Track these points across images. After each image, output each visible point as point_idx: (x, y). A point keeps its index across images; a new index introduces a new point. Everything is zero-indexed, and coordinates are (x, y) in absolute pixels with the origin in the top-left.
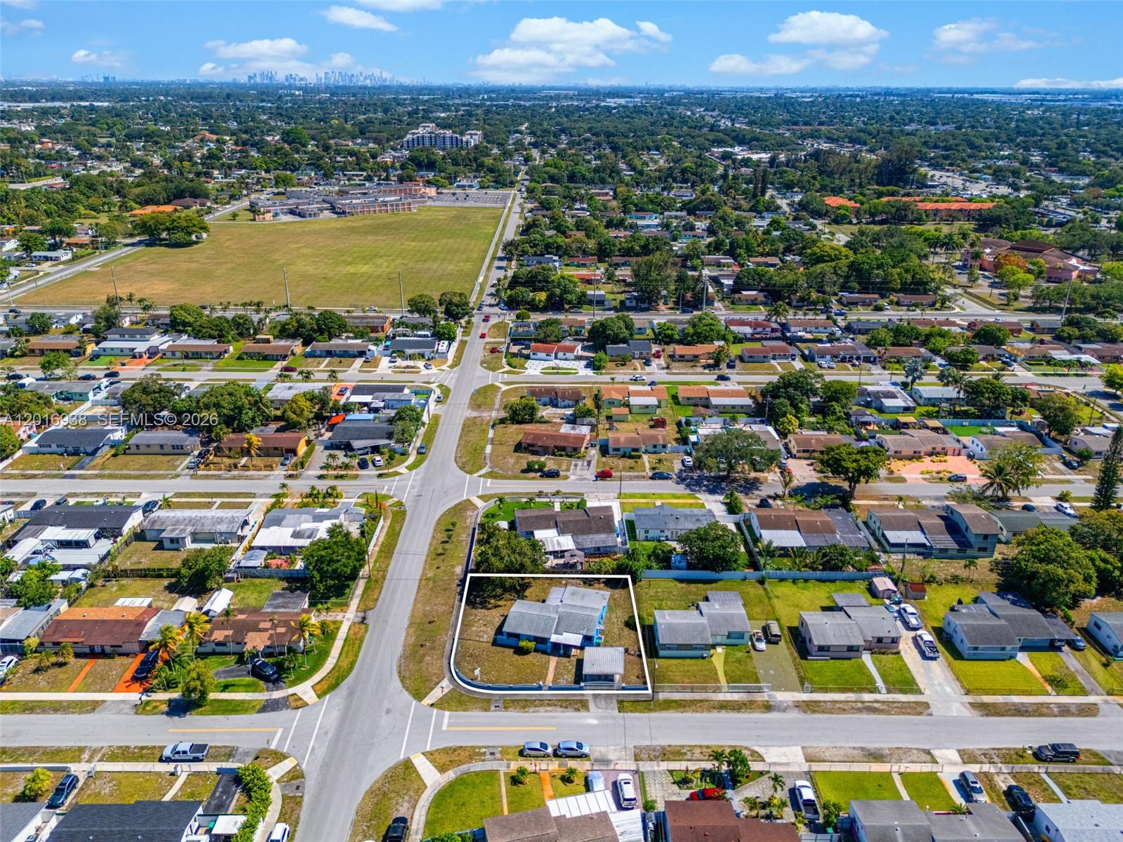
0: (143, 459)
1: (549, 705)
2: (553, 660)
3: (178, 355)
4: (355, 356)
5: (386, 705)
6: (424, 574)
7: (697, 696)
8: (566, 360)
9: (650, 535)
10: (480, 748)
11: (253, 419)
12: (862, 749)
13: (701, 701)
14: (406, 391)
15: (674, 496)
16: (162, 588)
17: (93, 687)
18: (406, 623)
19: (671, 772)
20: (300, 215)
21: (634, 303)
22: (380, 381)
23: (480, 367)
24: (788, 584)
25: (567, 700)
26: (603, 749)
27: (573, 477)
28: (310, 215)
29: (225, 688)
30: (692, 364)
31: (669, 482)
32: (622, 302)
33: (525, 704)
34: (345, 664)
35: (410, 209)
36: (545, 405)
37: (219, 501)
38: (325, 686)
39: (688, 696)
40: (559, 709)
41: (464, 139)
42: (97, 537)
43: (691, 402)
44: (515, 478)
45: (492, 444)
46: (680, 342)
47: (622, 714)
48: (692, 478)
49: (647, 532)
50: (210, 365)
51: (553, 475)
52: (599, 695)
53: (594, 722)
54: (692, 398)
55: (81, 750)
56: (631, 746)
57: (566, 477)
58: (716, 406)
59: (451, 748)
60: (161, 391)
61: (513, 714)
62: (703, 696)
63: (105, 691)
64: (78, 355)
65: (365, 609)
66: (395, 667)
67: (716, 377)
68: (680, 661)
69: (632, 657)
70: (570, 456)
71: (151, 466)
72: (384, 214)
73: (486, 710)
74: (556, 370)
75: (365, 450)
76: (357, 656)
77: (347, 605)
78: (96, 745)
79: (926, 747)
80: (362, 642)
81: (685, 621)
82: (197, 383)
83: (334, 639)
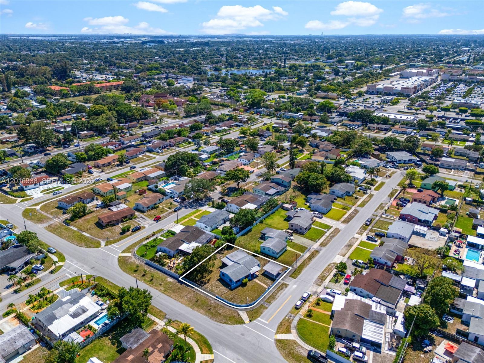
2: (257, 280)
10: (284, 318)
12: (346, 246)
15: (194, 213)
19: (330, 281)
21: (33, 150)
27: (146, 226)
31: (183, 210)
43: (140, 180)
45: (83, 232)
47: (297, 279)
48: (187, 205)
52: (283, 279)
53: (295, 286)
56: (313, 284)
57: (144, 227)
61: (274, 303)
66: (216, 323)
70: (132, 219)
73: (266, 308)
77: (154, 322)
79: (352, 237)
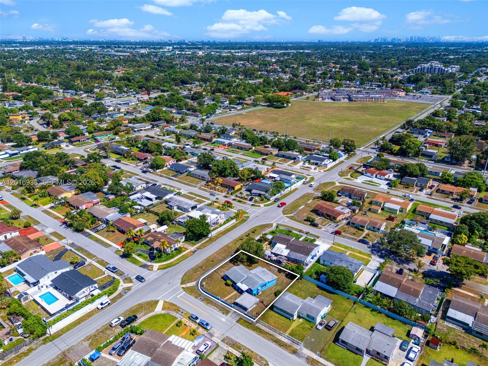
0: (192, 179)
1: (216, 307)
2: (235, 292)
3: (236, 147)
4: (292, 159)
5: (171, 281)
6: (229, 244)
7: (271, 332)
8: (381, 179)
9: (326, 263)
10: (181, 308)
11: (230, 174)
13: (270, 335)
14: (293, 176)
15: (360, 253)
16: (156, 219)
17: (114, 241)
18: (205, 258)
19: (228, 352)
20: (334, 100)
21: (449, 160)
22: (291, 171)
23: (337, 174)
24: (368, 310)
25: (224, 308)
26: (216, 331)
27: (323, 229)
28: (337, 100)
29: (139, 255)
30: (446, 196)
31: (366, 246)
32: (444, 159)
33: (208, 302)
34: (174, 263)
35: (384, 101)
36: (346, 196)
37: (198, 198)
38: (162, 267)
39: (267, 330)
40: (218, 310)
41: (446, 69)
42: (156, 198)
43: (421, 214)
44: (299, 222)
45: (305, 206)
46: (452, 184)
47: (236, 323)
48: (379, 248)
49: (324, 261)
50: (242, 152)
51: (315, 225)
52: (237, 312)
53: (224, 320)
54: (422, 212)
55: (95, 256)
56: (226, 335)
57: (321, 228)
58: (431, 219)
59: (173, 304)
60: (208, 157)
61: (203, 304)
62: (274, 333)
63: (115, 243)
64: (210, 141)
65: (198, 248)
66: (186, 271)
67: (452, 205)
68: (279, 316)
69: (263, 305)
70: (331, 220)
71: (191, 182)
72: (370, 102)
73: (196, 298)
74: (370, 183)
75: (256, 195)
76: (180, 262)
77: (195, 244)
78: (99, 257)
80: (187, 258)
81: (291, 301)
82: (233, 158)
83: (180, 254)
